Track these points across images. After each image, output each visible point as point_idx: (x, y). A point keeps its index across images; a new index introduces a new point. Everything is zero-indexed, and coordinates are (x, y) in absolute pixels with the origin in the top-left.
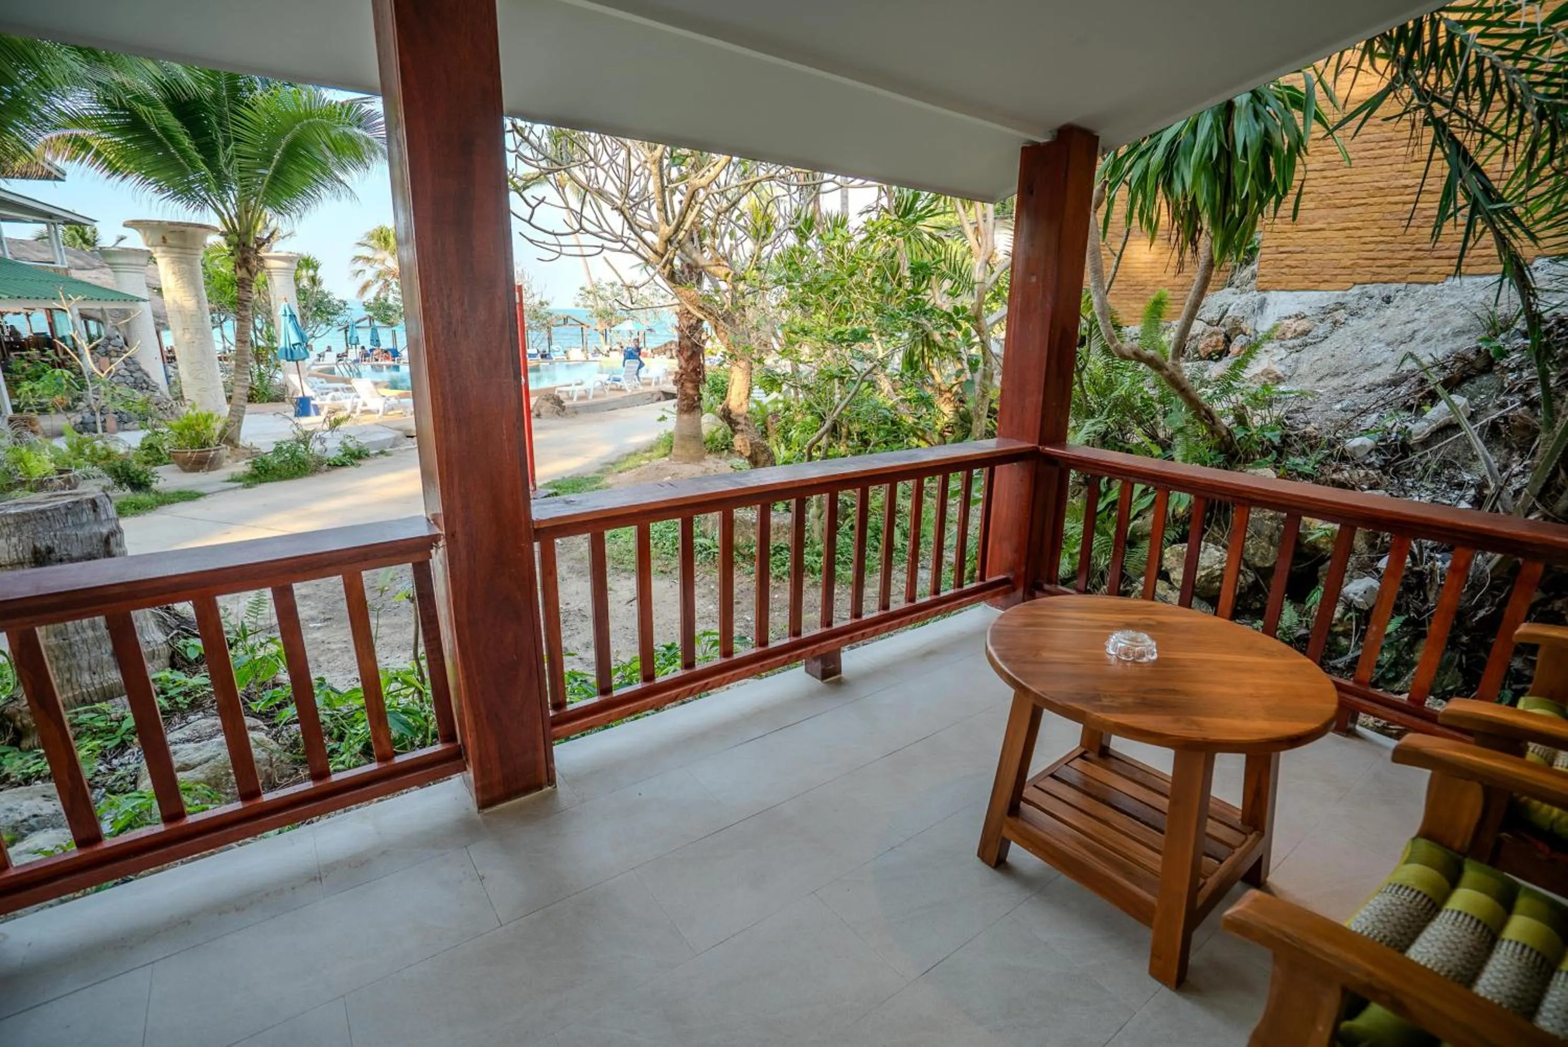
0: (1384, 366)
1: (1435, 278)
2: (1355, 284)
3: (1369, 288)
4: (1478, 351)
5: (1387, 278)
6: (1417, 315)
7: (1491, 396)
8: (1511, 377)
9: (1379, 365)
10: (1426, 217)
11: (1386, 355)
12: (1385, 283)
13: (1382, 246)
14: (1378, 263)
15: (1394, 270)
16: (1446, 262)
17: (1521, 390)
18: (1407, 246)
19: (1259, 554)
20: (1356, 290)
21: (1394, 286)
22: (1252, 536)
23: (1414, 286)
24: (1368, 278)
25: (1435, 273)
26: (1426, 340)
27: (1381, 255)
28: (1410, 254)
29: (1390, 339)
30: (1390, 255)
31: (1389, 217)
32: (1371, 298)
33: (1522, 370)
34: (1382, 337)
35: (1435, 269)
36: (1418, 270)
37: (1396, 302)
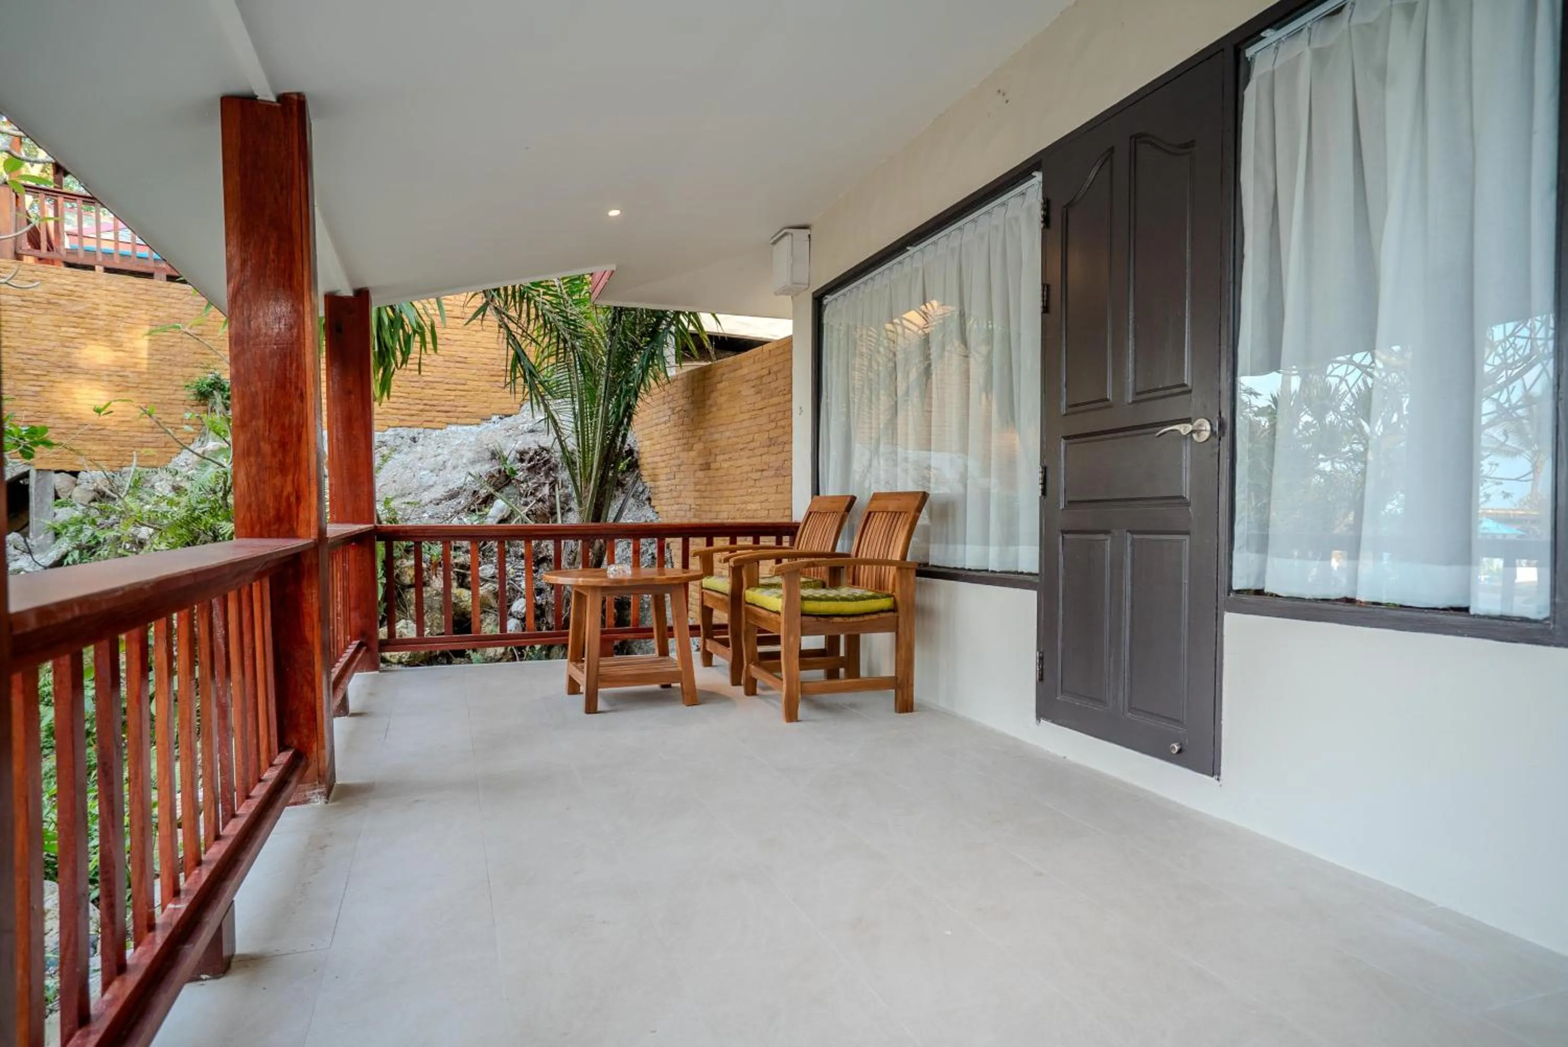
0: (436, 486)
1: (440, 425)
2: (389, 427)
3: (399, 430)
4: (500, 471)
5: (410, 424)
6: (440, 451)
7: (516, 499)
8: (524, 486)
9: (432, 486)
10: (425, 382)
11: (434, 478)
12: (410, 427)
13: (402, 400)
14: (404, 412)
15: (414, 418)
16: (443, 414)
17: (531, 494)
18: (418, 402)
19: (435, 624)
20: (390, 432)
21: (416, 430)
22: (427, 611)
23: (428, 430)
24: (397, 423)
25: (440, 422)
26: (454, 468)
27: (402, 406)
28: (421, 407)
29: (431, 467)
30: (408, 407)
31: (402, 379)
32: (402, 438)
33: (527, 482)
34: (424, 465)
35: (438, 419)
36: (429, 419)
37: (421, 441)
